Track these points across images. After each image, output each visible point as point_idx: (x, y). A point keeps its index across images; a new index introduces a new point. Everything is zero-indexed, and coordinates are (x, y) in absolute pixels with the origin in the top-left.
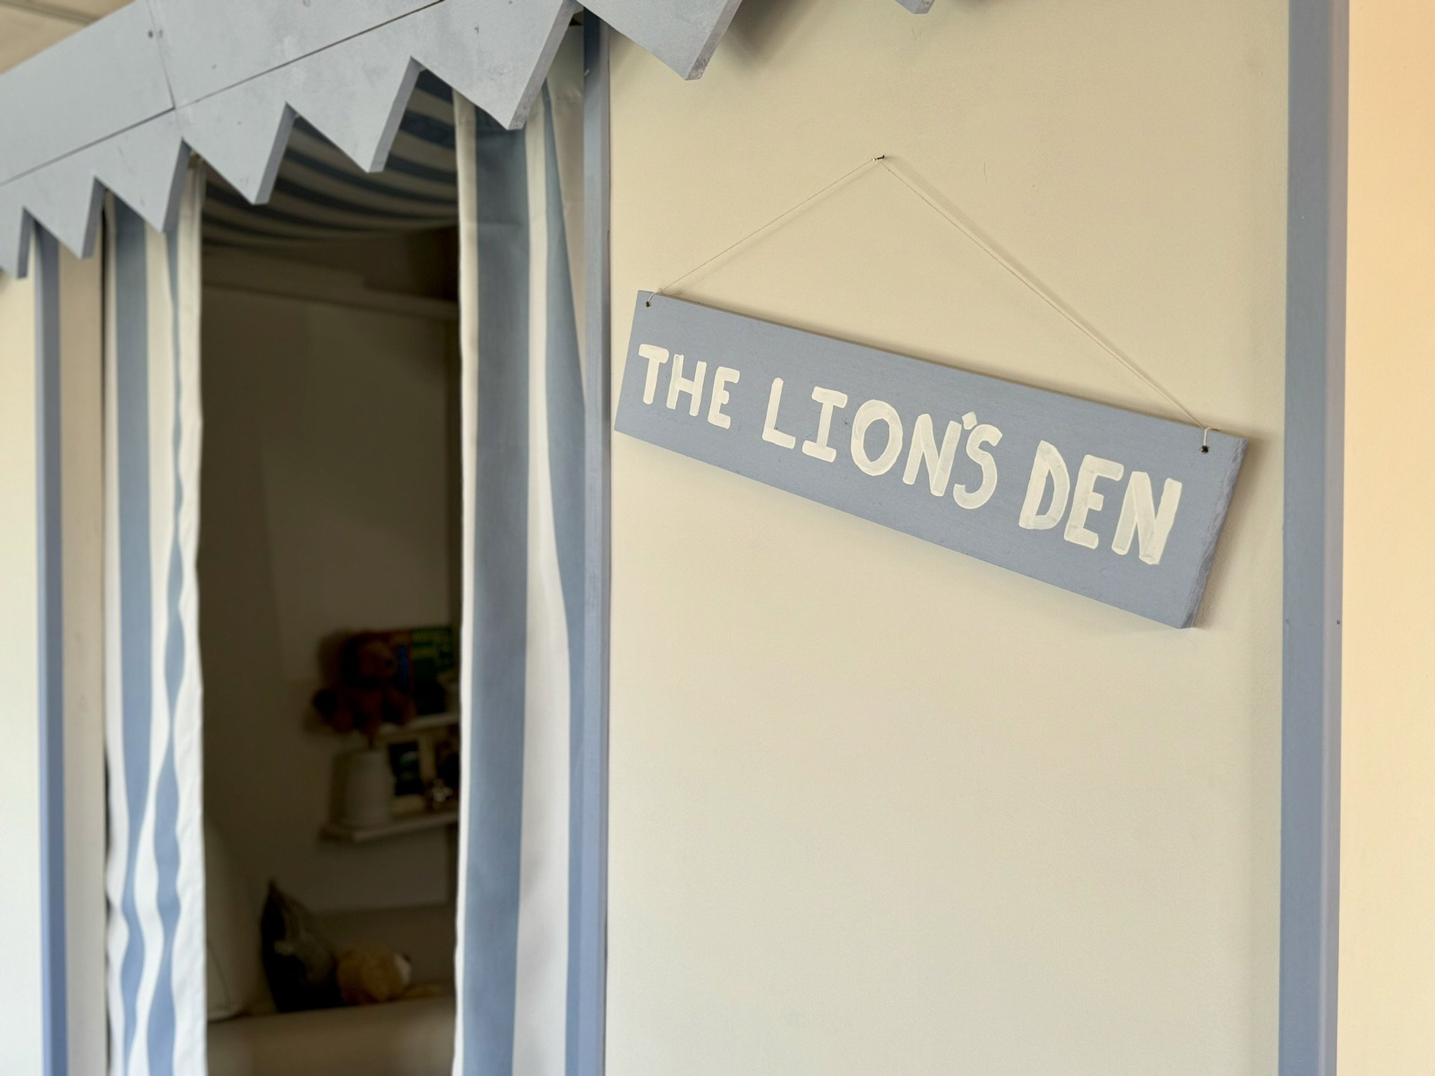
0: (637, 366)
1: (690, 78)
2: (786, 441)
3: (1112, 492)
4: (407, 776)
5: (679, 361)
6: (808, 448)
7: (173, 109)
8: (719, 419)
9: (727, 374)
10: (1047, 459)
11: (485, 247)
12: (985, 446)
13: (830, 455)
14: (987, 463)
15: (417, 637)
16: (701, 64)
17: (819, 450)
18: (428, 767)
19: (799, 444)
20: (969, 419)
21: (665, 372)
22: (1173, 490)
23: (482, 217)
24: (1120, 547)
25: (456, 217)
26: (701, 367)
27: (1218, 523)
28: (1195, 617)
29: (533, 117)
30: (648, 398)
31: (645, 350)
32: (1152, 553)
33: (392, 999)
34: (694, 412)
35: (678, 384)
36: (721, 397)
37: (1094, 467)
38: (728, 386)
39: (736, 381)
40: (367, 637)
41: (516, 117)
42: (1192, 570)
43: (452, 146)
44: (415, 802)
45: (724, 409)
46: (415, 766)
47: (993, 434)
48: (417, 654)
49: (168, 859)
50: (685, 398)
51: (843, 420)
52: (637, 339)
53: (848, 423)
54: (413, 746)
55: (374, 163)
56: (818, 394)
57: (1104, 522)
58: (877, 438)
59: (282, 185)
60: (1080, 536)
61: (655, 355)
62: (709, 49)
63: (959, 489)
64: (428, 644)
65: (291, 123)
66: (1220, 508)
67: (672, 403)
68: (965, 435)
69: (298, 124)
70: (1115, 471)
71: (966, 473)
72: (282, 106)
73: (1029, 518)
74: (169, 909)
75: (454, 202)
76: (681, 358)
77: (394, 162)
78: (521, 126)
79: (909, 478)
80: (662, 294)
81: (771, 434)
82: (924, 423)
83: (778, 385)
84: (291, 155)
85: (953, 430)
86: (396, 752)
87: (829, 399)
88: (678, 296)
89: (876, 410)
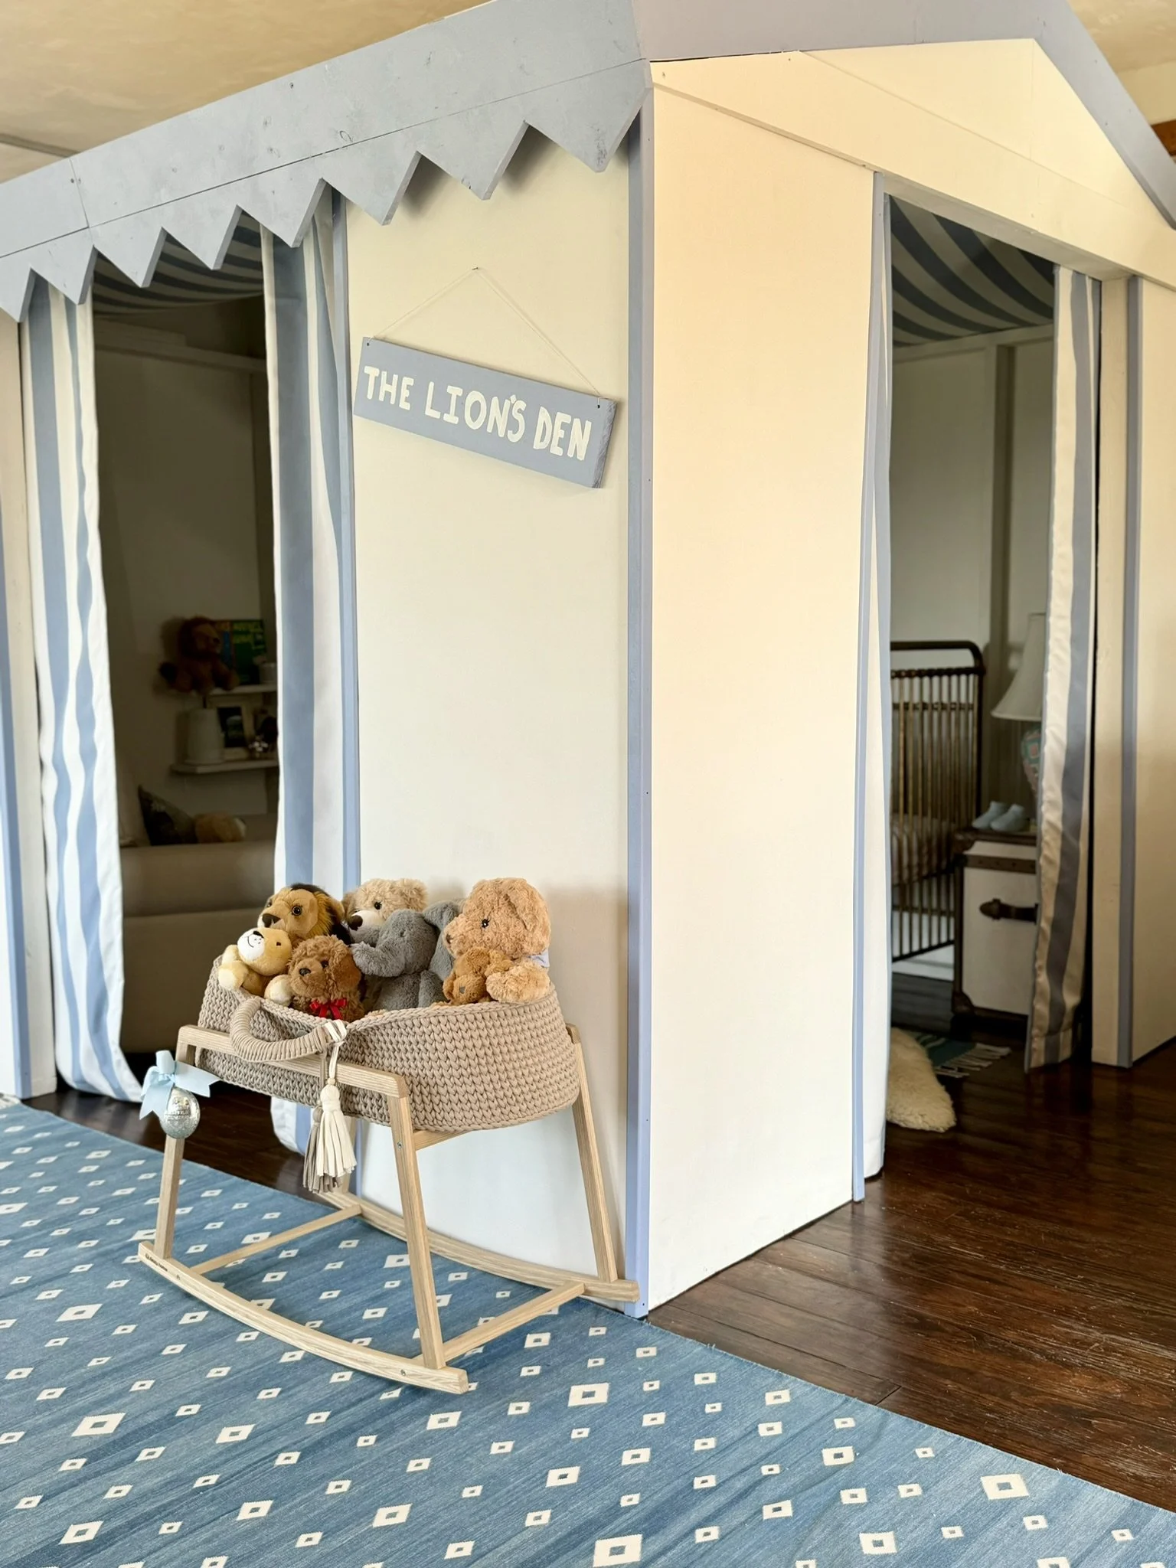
0: (363, 377)
1: (383, 224)
2: (436, 415)
3: (567, 428)
4: (233, 733)
5: (384, 375)
6: (447, 418)
7: (88, 227)
8: (405, 405)
9: (408, 381)
10: (544, 416)
11: (279, 311)
12: (520, 411)
13: (455, 420)
14: (520, 418)
15: (236, 627)
16: (389, 218)
17: (451, 418)
18: (249, 728)
19: (442, 415)
20: (513, 398)
21: (378, 380)
22: (588, 424)
23: (278, 295)
24: (570, 454)
25: (262, 291)
26: (395, 377)
27: (606, 439)
28: (598, 484)
29: (307, 234)
30: (370, 396)
31: (368, 370)
32: (581, 456)
33: (234, 840)
34: (392, 402)
35: (385, 387)
36: (405, 393)
37: (562, 418)
38: (408, 387)
39: (412, 384)
40: (199, 621)
41: (296, 241)
42: (595, 461)
43: (259, 245)
44: (239, 752)
45: (407, 400)
46: (239, 726)
47: (522, 405)
48: (237, 640)
49: (86, 722)
50: (388, 394)
51: (461, 401)
52: (364, 363)
53: (463, 404)
54: (237, 711)
55: (216, 264)
56: (450, 389)
57: (564, 443)
58: (476, 407)
59: (158, 277)
60: (557, 451)
61: (372, 372)
62: (393, 210)
63: (510, 432)
64: (247, 633)
65: (164, 239)
66: (606, 432)
67: (381, 398)
68: (512, 406)
69: (169, 239)
70: (567, 418)
71: (512, 425)
72: (160, 229)
73: (538, 445)
74: (88, 755)
75: (261, 281)
76: (386, 373)
77: (229, 259)
78: (298, 245)
79: (490, 429)
80: (375, 339)
81: (430, 412)
82: (495, 400)
83: (432, 385)
84: (164, 257)
85: (507, 404)
86: (224, 714)
87: (454, 391)
88: (384, 340)
89: (475, 396)
